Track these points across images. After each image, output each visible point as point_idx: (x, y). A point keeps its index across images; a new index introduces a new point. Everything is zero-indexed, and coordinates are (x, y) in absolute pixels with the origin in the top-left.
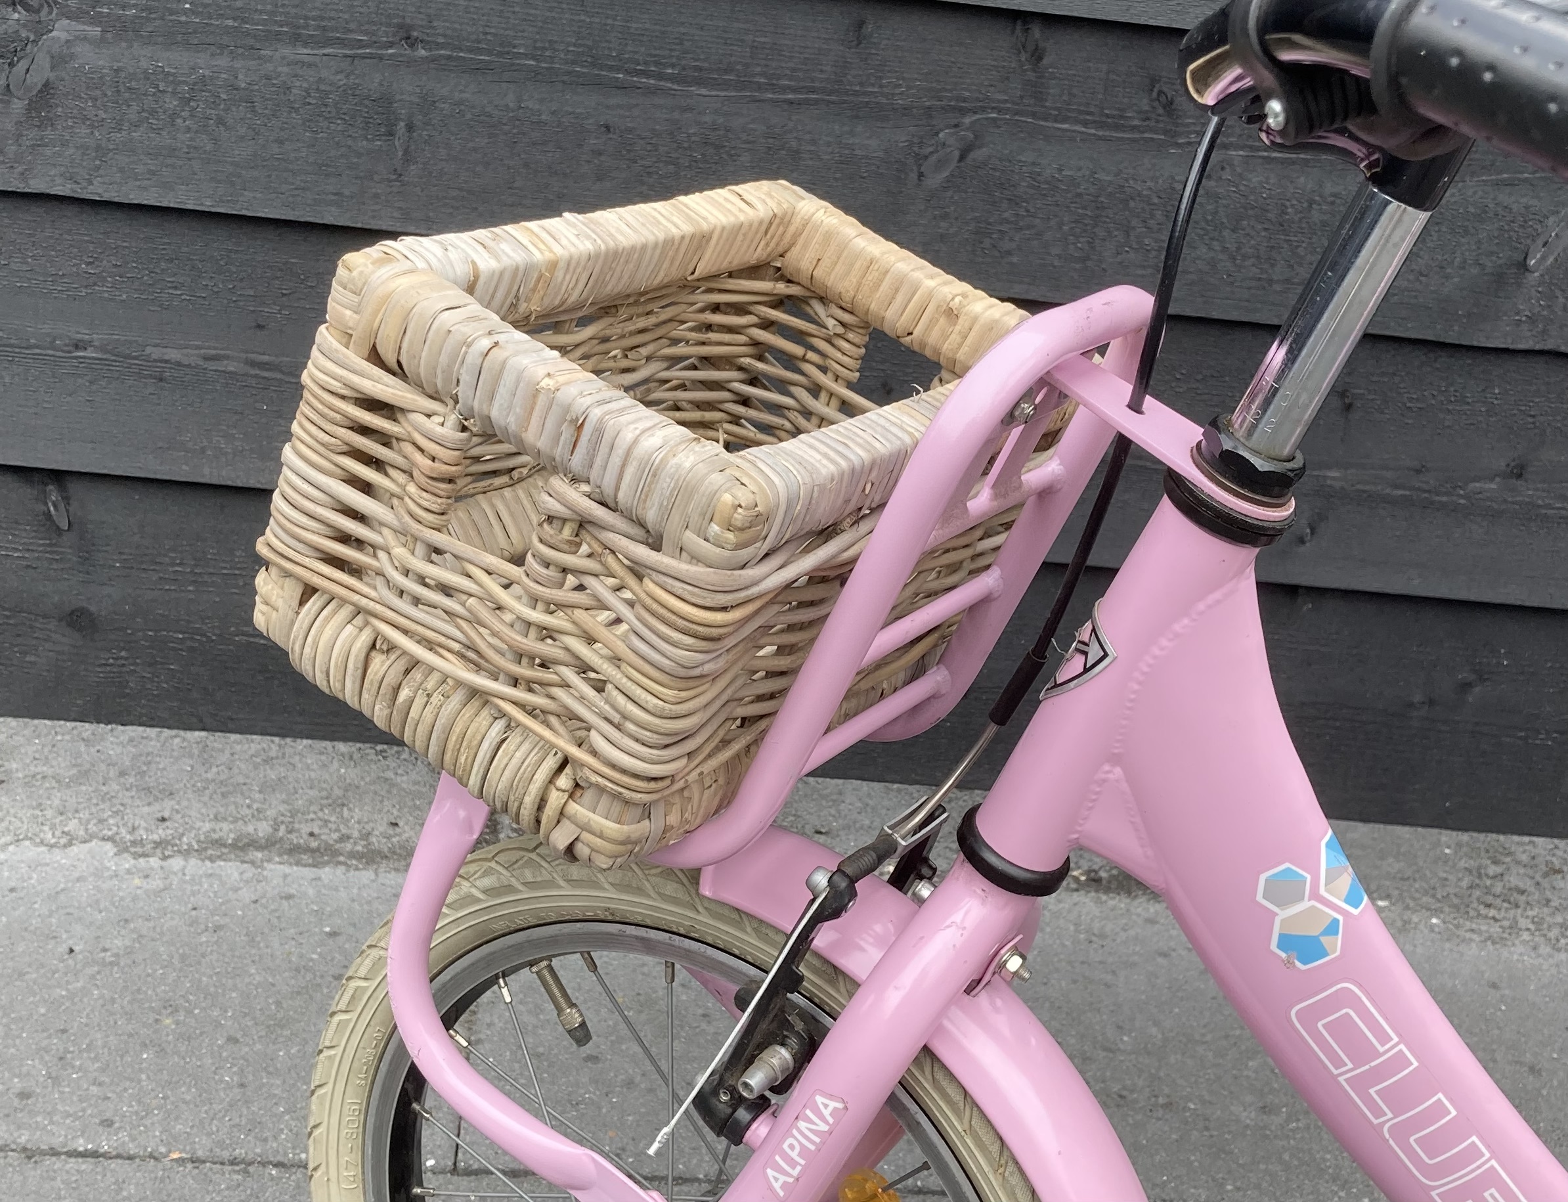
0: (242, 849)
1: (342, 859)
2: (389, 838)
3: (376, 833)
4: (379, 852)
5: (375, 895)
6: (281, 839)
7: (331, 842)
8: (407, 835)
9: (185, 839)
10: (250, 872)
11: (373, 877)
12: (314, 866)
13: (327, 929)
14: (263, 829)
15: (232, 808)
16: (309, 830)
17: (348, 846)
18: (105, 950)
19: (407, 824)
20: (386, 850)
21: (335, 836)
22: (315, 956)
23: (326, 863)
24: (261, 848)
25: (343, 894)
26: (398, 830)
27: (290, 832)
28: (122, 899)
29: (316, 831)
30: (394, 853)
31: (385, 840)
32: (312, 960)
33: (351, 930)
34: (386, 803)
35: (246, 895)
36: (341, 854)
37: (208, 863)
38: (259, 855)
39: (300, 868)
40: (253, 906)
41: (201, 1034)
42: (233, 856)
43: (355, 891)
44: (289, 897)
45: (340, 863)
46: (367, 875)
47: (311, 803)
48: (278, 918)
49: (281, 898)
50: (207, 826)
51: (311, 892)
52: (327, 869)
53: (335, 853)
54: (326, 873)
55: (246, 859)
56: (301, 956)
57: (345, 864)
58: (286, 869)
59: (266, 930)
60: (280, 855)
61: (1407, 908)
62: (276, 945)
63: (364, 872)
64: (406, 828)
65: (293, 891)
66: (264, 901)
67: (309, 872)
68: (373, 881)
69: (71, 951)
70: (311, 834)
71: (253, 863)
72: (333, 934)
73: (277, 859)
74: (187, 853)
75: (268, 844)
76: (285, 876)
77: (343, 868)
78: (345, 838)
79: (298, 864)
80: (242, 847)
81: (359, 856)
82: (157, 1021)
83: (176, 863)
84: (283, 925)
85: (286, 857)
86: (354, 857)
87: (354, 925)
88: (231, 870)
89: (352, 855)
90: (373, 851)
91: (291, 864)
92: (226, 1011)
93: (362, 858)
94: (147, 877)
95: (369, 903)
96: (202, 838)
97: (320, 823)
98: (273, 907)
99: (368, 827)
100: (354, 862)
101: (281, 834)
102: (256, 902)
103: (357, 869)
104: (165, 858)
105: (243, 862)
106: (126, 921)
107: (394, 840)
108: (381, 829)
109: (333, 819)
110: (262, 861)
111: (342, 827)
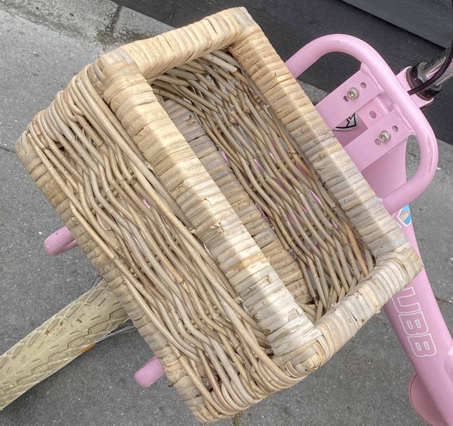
0: (7, 5)
1: (47, 23)
2: (68, 20)
3: (64, 16)
4: (63, 25)
5: (57, 44)
6: (25, 6)
7: (45, 14)
8: (76, 21)
10: (9, 17)
11: (58, 35)
12: (36, 23)
13: (35, 53)
16: (37, 6)
17: (51, 18)
19: (77, 16)
20: (66, 25)
21: (47, 12)
22: (27, 63)
23: (41, 23)
24: (16, 8)
25: (44, 39)
26: (73, 18)
27: (29, 4)
29: (40, 7)
30: (69, 27)
31: (67, 21)
32: (26, 64)
33: (44, 56)
34: (71, 4)
35: (5, 27)
36: (47, 21)
38: (14, 10)
39: (29, 22)
40: (7, 33)
42: (3, 7)
43: (50, 39)
44: (22, 33)
45: (46, 25)
46: (56, 34)
48: (16, 41)
49: (19, 33)
51: (32, 34)
52: (40, 26)
53: (45, 20)
54: (40, 27)
55: (8, 10)
56: (22, 61)
58: (24, 20)
59: (10, 45)
60: (23, 13)
61: (447, 173)
62: (13, 52)
63: (55, 32)
64: (77, 18)
65: (24, 31)
66: (12, 32)
68: (58, 37)
70: (37, 8)
71: (11, 13)
72: (37, 55)
73: (21, 15)
75: (19, 7)
76: (23, 24)
77: (47, 27)
78: (50, 14)
79: (29, 19)
81: (55, 24)
84: (17, 45)
85: (25, 15)
86: (52, 24)
87: (46, 54)
89: (52, 23)
90: (61, 24)
91: (26, 19)
93: (56, 25)
95: (54, 46)
97: (42, 4)
98: (15, 36)
99: (61, 12)
100: (52, 26)
101: (25, 4)
102: (9, 31)
103: (53, 30)
107: (71, 22)
108: (66, 15)
109: (48, 4)
110: (15, 14)
111: (50, 9)
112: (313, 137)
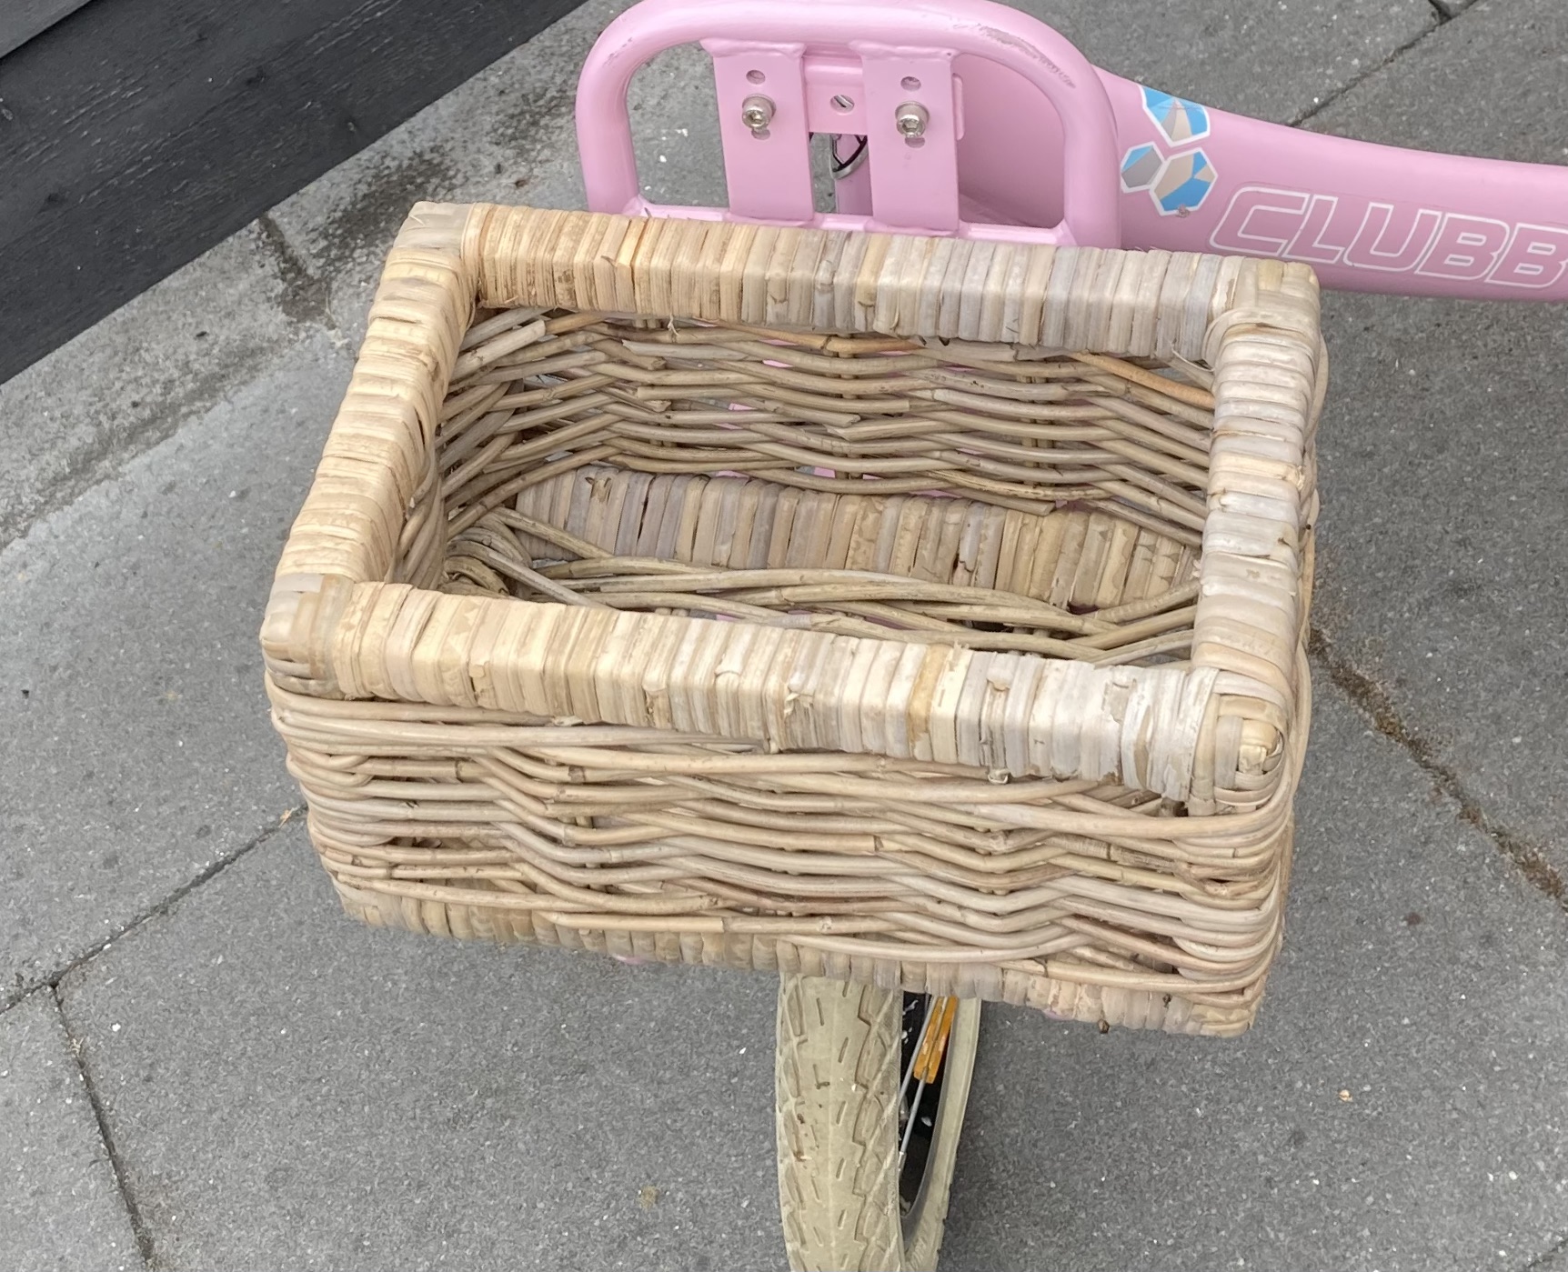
0: (85, 469)
1: (184, 410)
2: (208, 353)
3: (192, 357)
4: (213, 376)
5: (246, 425)
6: (111, 430)
7: (160, 399)
8: (222, 338)
9: (24, 500)
10: (114, 488)
11: (228, 406)
12: (166, 437)
13: (233, 494)
14: (84, 434)
15: (37, 432)
16: (129, 402)
17: (179, 392)
18: (54, 669)
19: (212, 325)
20: (217, 369)
21: (158, 389)
22: (245, 530)
23: (175, 426)
24: (102, 455)
25: (216, 447)
26: (210, 338)
27: (113, 418)
28: (23, 607)
29: (136, 398)
30: (227, 366)
31: (207, 359)
32: (245, 537)
33: (254, 479)
34: (174, 317)
35: (130, 514)
36: (180, 405)
37: (66, 508)
38: (106, 463)
39: (155, 449)
40: (146, 523)
41: (210, 684)
42: (82, 484)
43: (225, 434)
44: (170, 488)
45: (186, 416)
46: (222, 409)
47: (106, 371)
48: (179, 515)
49: (165, 493)
50: (32, 470)
51: (186, 466)
52: (180, 431)
53: (174, 408)
54: (183, 435)
55: (98, 476)
56: (233, 540)
57: (191, 413)
58: (143, 460)
59: (179, 538)
60: (125, 449)
62: (200, 545)
63: (216, 409)
64: (216, 330)
65: (169, 478)
66: (151, 508)
67: (163, 448)
68: (233, 410)
69: (26, 692)
70: (135, 405)
71: (107, 477)
72: (243, 495)
73: (126, 456)
74: (39, 512)
75: (105, 445)
76: (149, 467)
77: (193, 418)
78: (168, 385)
79: (149, 445)
80: (83, 467)
81: (198, 394)
82: (161, 702)
83: (39, 530)
84: (190, 521)
85: (132, 447)
86: (194, 399)
87: (252, 471)
88: (94, 499)
89: (192, 397)
90: (206, 380)
91: (143, 451)
92: (213, 646)
93: (202, 394)
94: (25, 566)
95: (247, 437)
96: (39, 485)
97: (130, 387)
98: (165, 509)
99: (180, 357)
100: (198, 404)
101: (106, 425)
102: (145, 515)
103: (208, 410)
104: (24, 534)
105: (98, 482)
106: (47, 625)
107: (215, 351)
108: (194, 348)
109: (140, 373)
110: (114, 468)
111: (156, 375)
112: (811, 288)
